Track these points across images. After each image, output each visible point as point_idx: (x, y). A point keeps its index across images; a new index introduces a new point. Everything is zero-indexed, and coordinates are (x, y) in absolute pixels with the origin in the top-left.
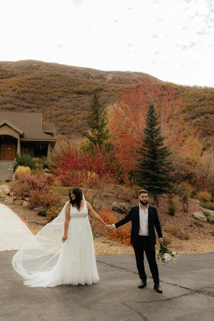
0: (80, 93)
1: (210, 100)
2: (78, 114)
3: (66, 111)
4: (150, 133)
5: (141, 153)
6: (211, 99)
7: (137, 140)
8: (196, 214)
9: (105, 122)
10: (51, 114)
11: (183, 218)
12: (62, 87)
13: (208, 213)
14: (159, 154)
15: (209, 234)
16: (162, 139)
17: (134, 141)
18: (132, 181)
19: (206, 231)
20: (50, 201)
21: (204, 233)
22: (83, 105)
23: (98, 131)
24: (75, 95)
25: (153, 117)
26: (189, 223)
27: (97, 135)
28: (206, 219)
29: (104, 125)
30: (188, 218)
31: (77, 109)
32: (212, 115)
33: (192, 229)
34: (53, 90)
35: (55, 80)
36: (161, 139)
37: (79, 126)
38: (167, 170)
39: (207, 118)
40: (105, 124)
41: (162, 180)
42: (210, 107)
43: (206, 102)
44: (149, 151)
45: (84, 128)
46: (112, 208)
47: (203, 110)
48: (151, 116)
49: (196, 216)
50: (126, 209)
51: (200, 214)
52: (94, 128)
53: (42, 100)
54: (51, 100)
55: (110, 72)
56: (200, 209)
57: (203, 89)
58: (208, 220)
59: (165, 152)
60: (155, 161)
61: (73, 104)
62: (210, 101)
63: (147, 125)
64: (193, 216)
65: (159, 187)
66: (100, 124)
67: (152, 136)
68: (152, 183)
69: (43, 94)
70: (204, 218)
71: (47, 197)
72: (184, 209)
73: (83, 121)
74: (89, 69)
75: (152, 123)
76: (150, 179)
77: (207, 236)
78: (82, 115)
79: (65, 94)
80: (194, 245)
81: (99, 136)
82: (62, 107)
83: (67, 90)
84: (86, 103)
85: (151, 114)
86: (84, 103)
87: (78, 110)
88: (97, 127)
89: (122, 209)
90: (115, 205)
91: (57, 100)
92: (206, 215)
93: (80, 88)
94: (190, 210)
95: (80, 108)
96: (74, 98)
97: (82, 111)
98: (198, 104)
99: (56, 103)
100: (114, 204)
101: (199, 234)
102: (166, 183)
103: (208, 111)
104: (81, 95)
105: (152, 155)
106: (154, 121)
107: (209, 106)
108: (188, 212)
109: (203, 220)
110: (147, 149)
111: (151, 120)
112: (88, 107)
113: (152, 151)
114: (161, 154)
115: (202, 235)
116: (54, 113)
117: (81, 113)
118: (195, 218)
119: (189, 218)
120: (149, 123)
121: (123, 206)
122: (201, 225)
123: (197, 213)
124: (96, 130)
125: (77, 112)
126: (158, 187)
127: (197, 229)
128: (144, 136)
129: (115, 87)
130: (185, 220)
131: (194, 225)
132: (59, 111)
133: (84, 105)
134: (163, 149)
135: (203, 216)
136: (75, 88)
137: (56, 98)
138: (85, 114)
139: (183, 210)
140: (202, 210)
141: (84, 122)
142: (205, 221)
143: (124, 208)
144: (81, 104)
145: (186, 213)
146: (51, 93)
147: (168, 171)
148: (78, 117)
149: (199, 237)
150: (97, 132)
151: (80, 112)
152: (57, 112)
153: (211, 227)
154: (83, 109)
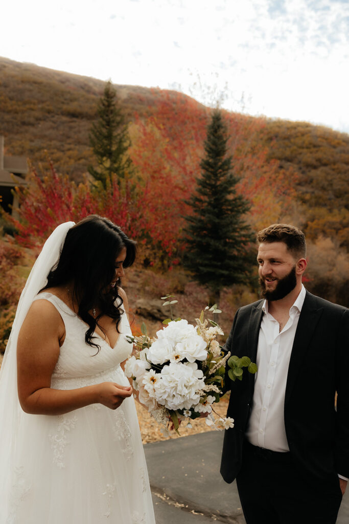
0: (74, 115)
1: (285, 138)
2: (69, 150)
3: (49, 143)
4: (212, 168)
5: (194, 206)
6: (288, 138)
7: (182, 186)
9: (125, 144)
10: (23, 147)
12: (43, 102)
14: (228, 210)
16: (235, 182)
17: (176, 187)
18: (165, 262)
20: (10, 293)
22: (78, 136)
23: (111, 161)
24: (65, 119)
25: (219, 138)
27: (107, 169)
29: (121, 150)
31: (69, 141)
32: (289, 163)
34: (28, 106)
35: (30, 91)
36: (232, 182)
37: (72, 169)
38: (242, 241)
39: (281, 167)
40: (126, 149)
41: (234, 258)
42: (285, 150)
43: (281, 142)
44: (209, 204)
46: (134, 311)
47: (275, 155)
48: (214, 136)
50: (162, 313)
52: (102, 156)
53: (8, 122)
54: (24, 123)
55: (125, 87)
57: (275, 123)
60: (223, 222)
61: (61, 133)
62: (286, 142)
63: (207, 154)
65: (228, 272)
66: (114, 148)
67: (215, 175)
68: (215, 263)
69: (9, 112)
71: (4, 285)
73: (78, 162)
74: (90, 79)
75: (218, 149)
76: (211, 256)
78: (76, 152)
79: (47, 115)
82: (43, 137)
83: (51, 108)
84: (83, 132)
85: (216, 131)
86: (79, 132)
87: (70, 144)
88: (109, 154)
89: (156, 313)
90: (142, 304)
91: (32, 125)
93: (73, 107)
95: (73, 140)
96: (63, 123)
97: (76, 145)
99: (32, 129)
100: (139, 303)
102: (240, 265)
103: (282, 155)
104: (75, 119)
105: (216, 209)
106: (220, 144)
110: (206, 198)
111: (214, 143)
113: (215, 204)
114: (232, 210)
116: (28, 145)
117: (75, 148)
120: (211, 148)
121: (158, 307)
124: (107, 160)
125: (67, 147)
126: (225, 272)
128: (200, 175)
129: (133, 109)
132: (37, 143)
133: (81, 135)
134: (235, 200)
136: (65, 107)
137: (32, 120)
138: (82, 150)
143: (159, 311)
144: (76, 134)
146: (23, 112)
147: (245, 243)
148: (70, 155)
150: (107, 164)
151: (72, 146)
152: (33, 144)
154: (79, 142)
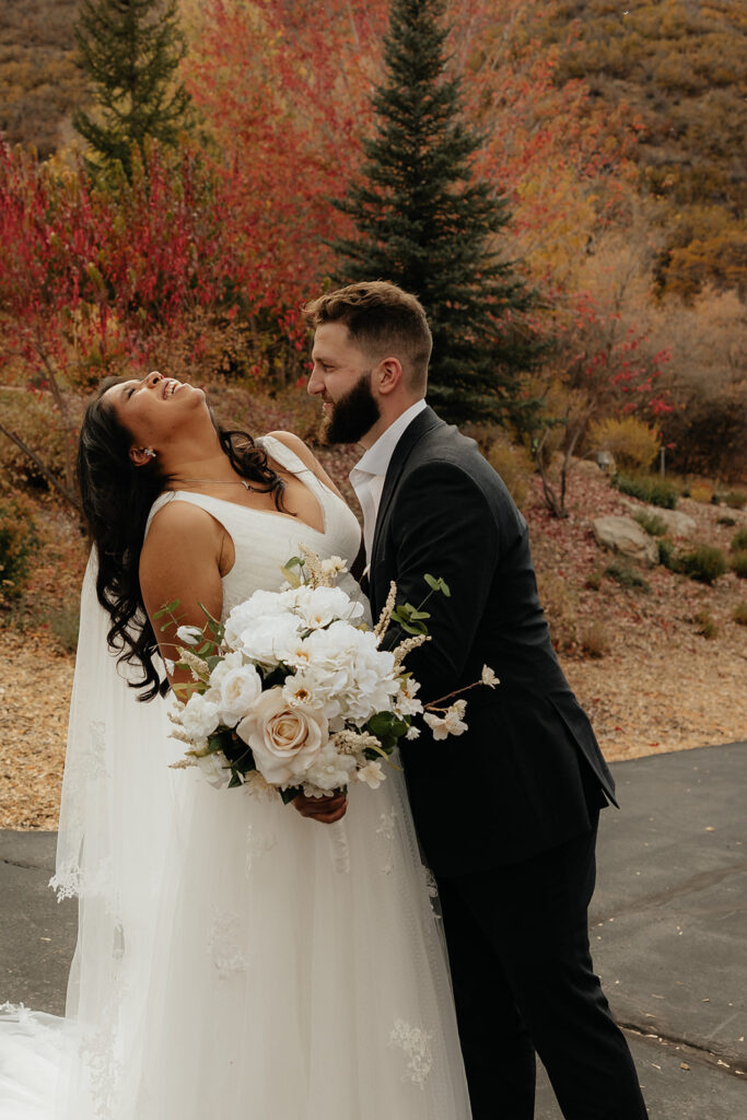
2: (8, 59)
4: (406, 110)
5: (358, 213)
6: (613, 11)
7: (324, 159)
8: (608, 528)
9: (170, 52)
11: (546, 545)
13: (657, 519)
14: (449, 223)
15: (685, 628)
16: (469, 147)
17: (307, 162)
18: (279, 364)
19: (665, 610)
21: (659, 622)
22: (30, 21)
23: (134, 98)
25: (425, 29)
26: (579, 569)
27: (124, 119)
28: (651, 553)
29: (161, 68)
30: (569, 546)
31: (6, 36)
32: (618, 82)
33: (597, 600)
36: (461, 147)
37: (15, 113)
38: (488, 307)
39: (595, 93)
40: (174, 64)
41: (467, 352)
42: (608, 44)
43: (593, 23)
44: (400, 207)
45: (37, 123)
47: (579, 60)
48: (410, 24)
49: (607, 538)
51: (626, 525)
52: (112, 83)
56: (615, 504)
58: (663, 557)
59: (481, 211)
60: (436, 256)
62: (610, 20)
63: (390, 71)
64: (591, 535)
65: (450, 391)
66: (143, 61)
67: (415, 129)
70: (643, 549)
72: (547, 498)
73: (32, 92)
75: (421, 60)
77: (677, 638)
78: (26, 66)
80: (647, 687)
81: (141, 125)
84: (45, 11)
87: (9, 43)
88: (128, 78)
92: (651, 529)
94: (575, 507)
95: (17, 32)
97: (26, 47)
98: (555, 30)
101: (639, 628)
102: (485, 372)
103: (598, 60)
105: (417, 223)
106: (428, 47)
107: (603, 43)
108: (567, 516)
109: (641, 555)
110: (390, 192)
111: (412, 45)
112: (55, 30)
113: (414, 207)
114: (460, 224)
115: (653, 634)
117: (24, 56)
118: (606, 547)
119: (575, 546)
120: (401, 58)
122: (637, 583)
123: (609, 524)
124: (123, 94)
126: (444, 391)
127: (621, 599)
128: (374, 128)
130: (558, 557)
131: (606, 583)
133: (38, 19)
134: (468, 195)
135: (637, 536)
138: (43, 60)
139: (539, 508)
140: (624, 506)
141: (37, 98)
142: (647, 559)
144: (25, 14)
145: (554, 524)
147: (496, 310)
148: (11, 75)
149: (643, 643)
150: (125, 107)
151: (16, 49)
153: (682, 589)
154: (33, 39)
